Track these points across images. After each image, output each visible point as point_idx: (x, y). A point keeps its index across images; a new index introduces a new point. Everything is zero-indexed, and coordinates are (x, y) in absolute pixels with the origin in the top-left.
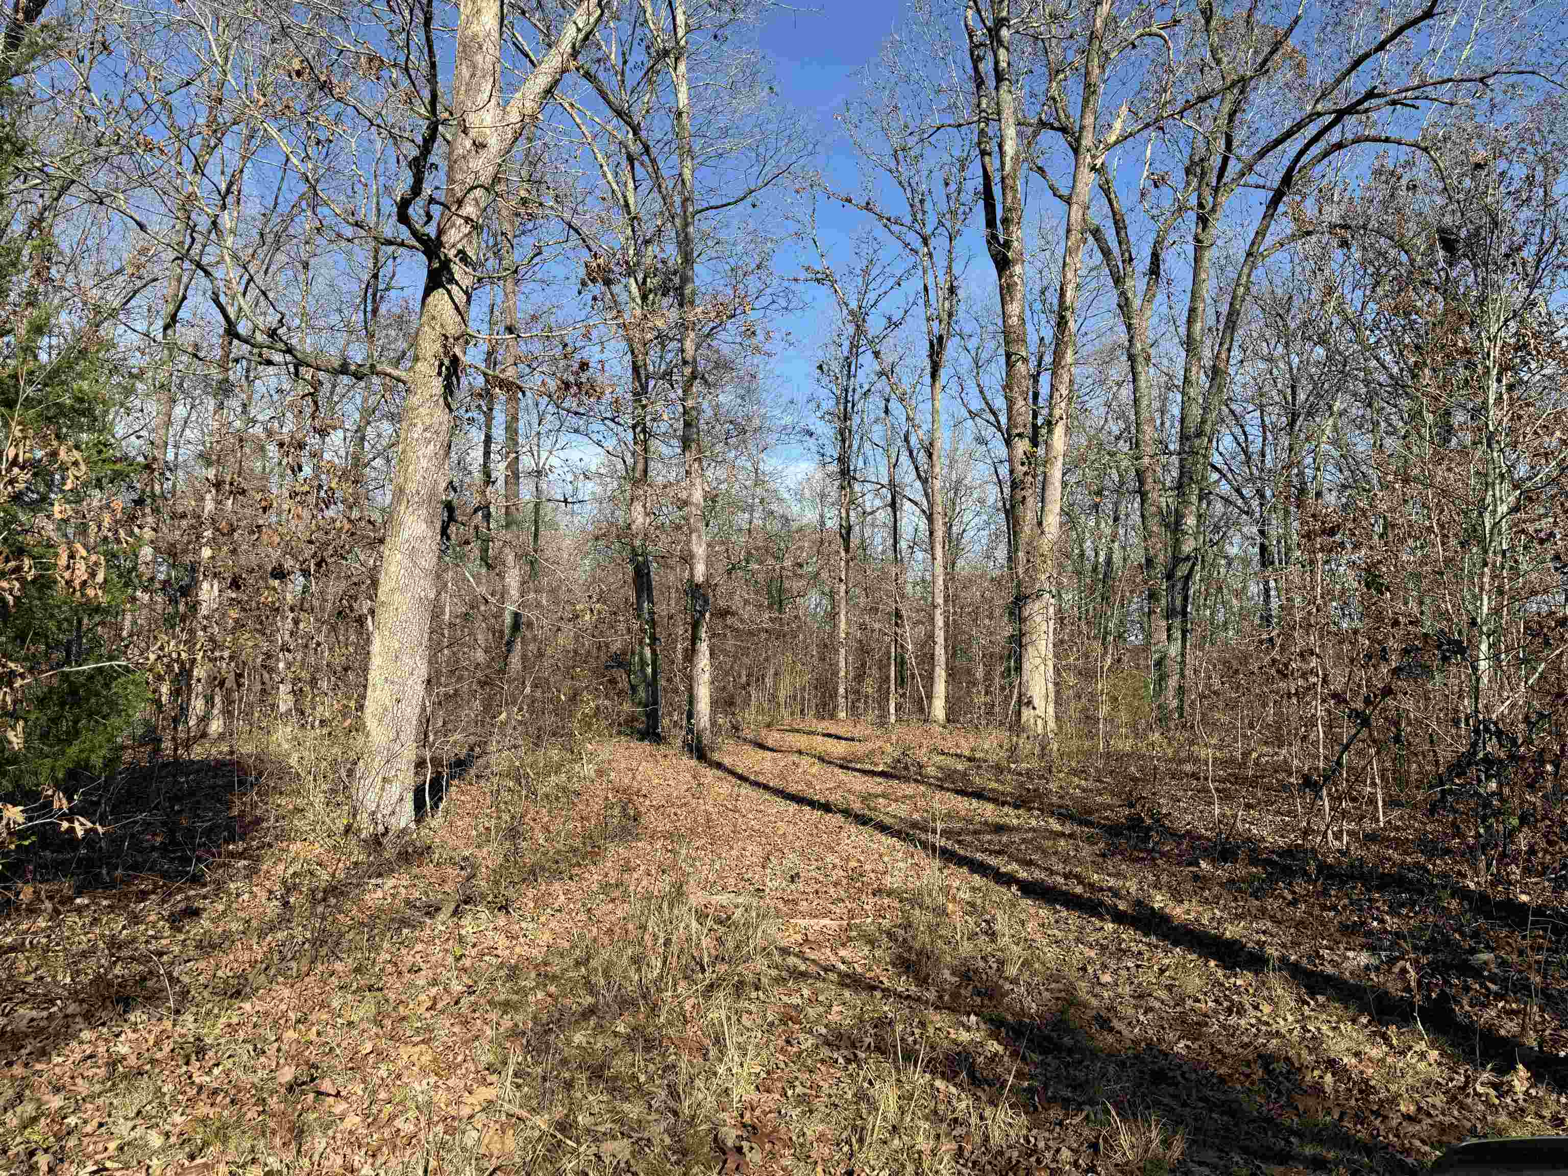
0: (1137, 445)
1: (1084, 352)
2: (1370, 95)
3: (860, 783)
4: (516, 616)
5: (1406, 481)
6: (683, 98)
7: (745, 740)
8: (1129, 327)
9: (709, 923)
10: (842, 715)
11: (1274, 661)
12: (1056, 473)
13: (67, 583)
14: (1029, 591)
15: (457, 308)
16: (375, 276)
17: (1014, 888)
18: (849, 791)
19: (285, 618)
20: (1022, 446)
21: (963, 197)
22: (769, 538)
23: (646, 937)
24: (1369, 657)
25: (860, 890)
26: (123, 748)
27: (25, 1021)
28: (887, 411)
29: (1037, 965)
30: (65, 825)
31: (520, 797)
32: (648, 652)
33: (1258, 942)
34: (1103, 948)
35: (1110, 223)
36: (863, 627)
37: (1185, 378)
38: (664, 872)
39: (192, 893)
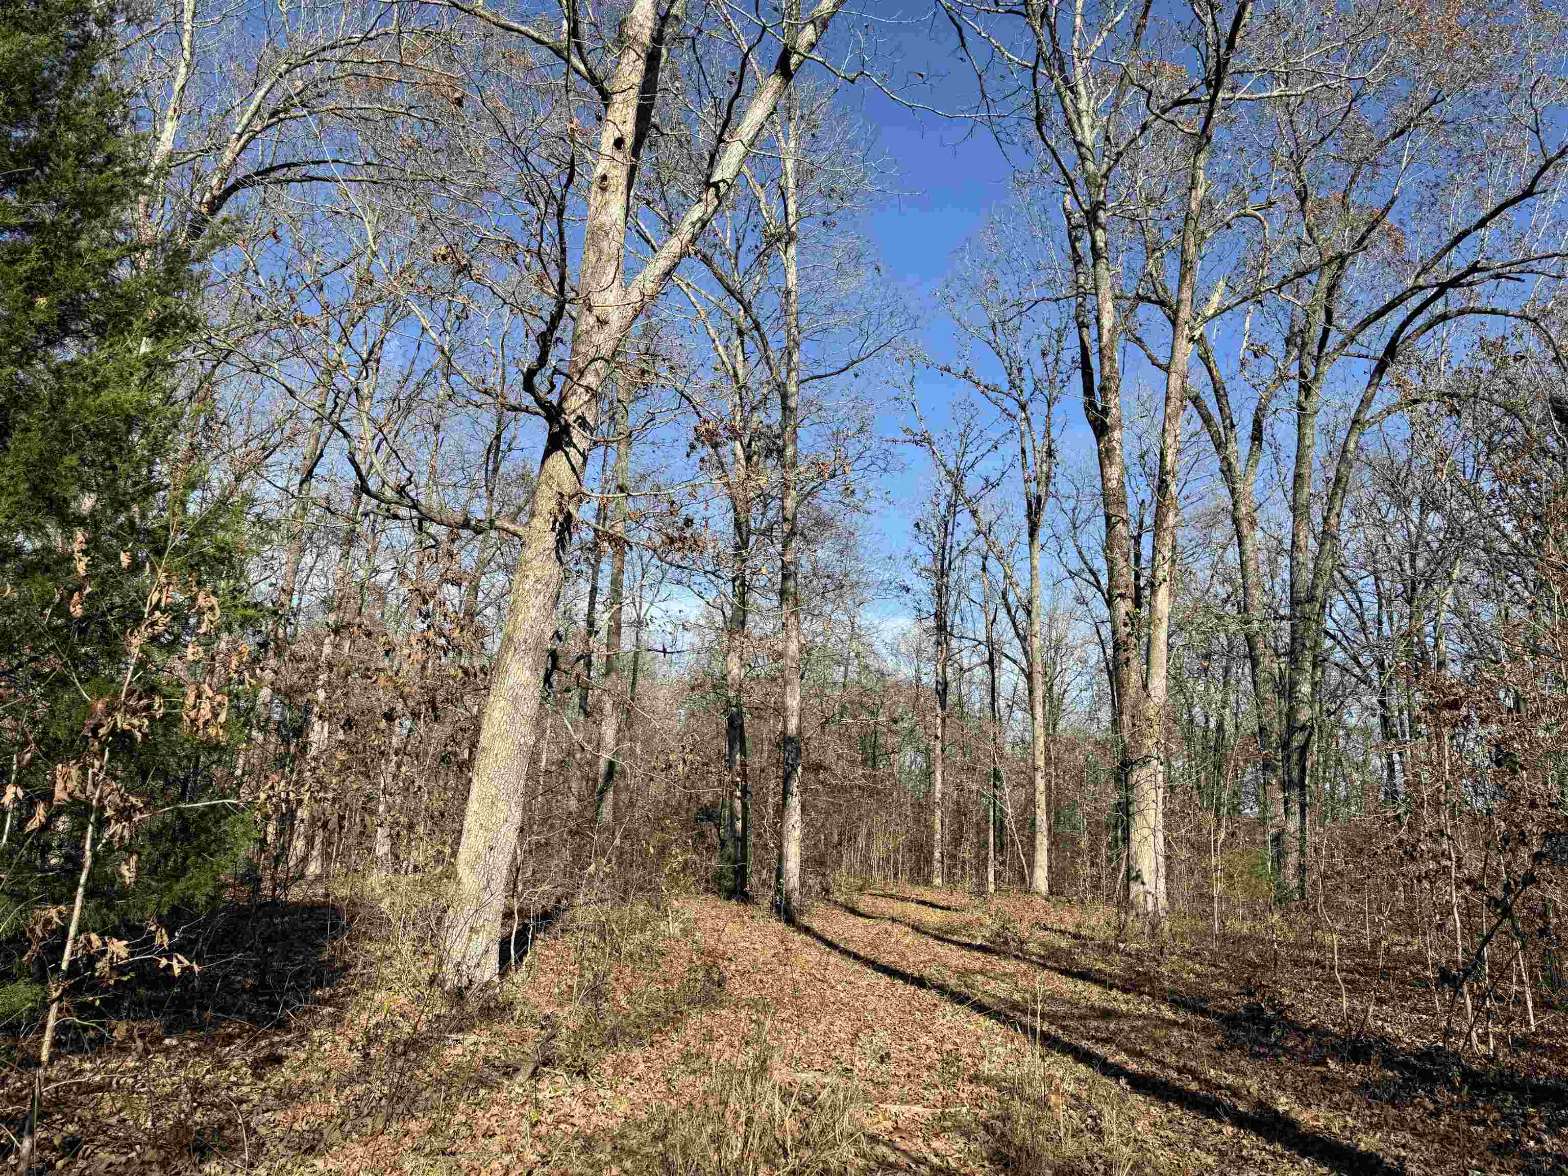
0: (1246, 609)
1: (1186, 514)
2: (1474, 269)
3: (956, 957)
4: (611, 764)
5: (1535, 653)
6: (792, 279)
7: (836, 902)
8: (1233, 492)
9: (793, 1103)
10: (938, 881)
11: (1400, 842)
12: (1161, 635)
13: (192, 721)
14: (1135, 757)
15: (573, 469)
16: (498, 438)
17: (1123, 1081)
18: (945, 966)
19: (388, 761)
20: (1124, 607)
21: (1062, 367)
22: (865, 691)
23: (727, 1115)
24: (1506, 840)
25: (955, 1075)
26: (225, 886)
27: (104, 1165)
28: (984, 569)
29: (1148, 1170)
30: (164, 962)
31: (604, 953)
32: (738, 804)
33: (1397, 1158)
34: (1222, 1154)
35: (1210, 390)
36: (960, 788)
37: (1293, 542)
38: (747, 1043)
39: (277, 1039)
